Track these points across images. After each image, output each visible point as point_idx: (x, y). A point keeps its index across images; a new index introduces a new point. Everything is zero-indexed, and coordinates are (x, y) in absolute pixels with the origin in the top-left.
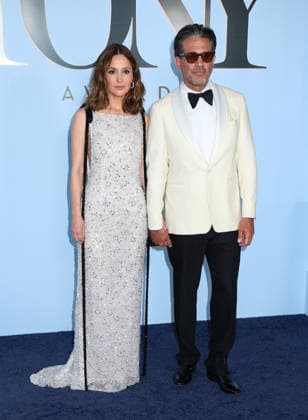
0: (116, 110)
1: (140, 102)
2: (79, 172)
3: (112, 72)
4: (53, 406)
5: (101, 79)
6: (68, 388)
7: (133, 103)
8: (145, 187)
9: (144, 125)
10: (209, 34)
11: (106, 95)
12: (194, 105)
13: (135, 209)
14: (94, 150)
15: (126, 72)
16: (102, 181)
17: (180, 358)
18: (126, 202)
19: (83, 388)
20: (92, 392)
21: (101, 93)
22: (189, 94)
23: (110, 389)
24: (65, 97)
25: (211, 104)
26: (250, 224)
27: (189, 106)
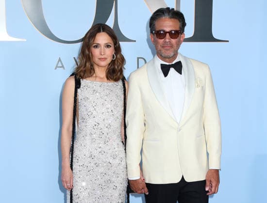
0: (101, 78)
1: (121, 71)
2: (68, 129)
3: (96, 47)
5: (87, 52)
7: (115, 72)
8: (125, 142)
9: (125, 91)
10: (178, 16)
11: (92, 65)
12: (166, 74)
13: (117, 161)
14: (82, 111)
15: (108, 46)
16: (88, 138)
18: (108, 155)
21: (88, 64)
22: (161, 65)
24: (57, 67)
25: (181, 74)
26: (215, 174)
27: (162, 75)
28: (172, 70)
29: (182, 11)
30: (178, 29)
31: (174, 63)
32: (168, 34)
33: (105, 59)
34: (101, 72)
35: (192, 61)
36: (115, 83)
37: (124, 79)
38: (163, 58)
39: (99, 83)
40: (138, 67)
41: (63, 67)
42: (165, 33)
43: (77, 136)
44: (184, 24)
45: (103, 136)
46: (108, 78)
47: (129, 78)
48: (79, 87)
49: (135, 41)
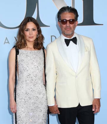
1: (42, 44)
2: (13, 79)
3: (27, 30)
7: (39, 45)
8: (45, 85)
10: (73, 11)
11: (25, 41)
12: (68, 45)
13: (41, 96)
14: (20, 67)
15: (34, 30)
16: (24, 83)
22: (65, 39)
24: (5, 43)
27: (66, 45)
28: (71, 42)
29: (76, 8)
30: (74, 18)
31: (72, 38)
32: (68, 22)
33: (33, 37)
35: (82, 37)
36: (39, 51)
37: (43, 48)
38: (66, 35)
39: (30, 51)
40: (52, 41)
42: (67, 21)
43: (18, 82)
44: (77, 16)
45: (33, 82)
46: (34, 48)
47: (46, 47)
48: (18, 54)
49: (49, 26)
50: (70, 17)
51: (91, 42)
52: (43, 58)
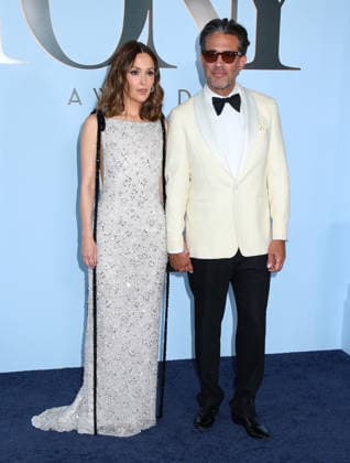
0: (132, 117)
3: (135, 73)
4: (57, 452)
6: (75, 431)
9: (164, 134)
12: (219, 111)
13: (154, 229)
14: (107, 161)
15: (149, 73)
17: (201, 398)
18: (144, 221)
19: (92, 432)
20: (101, 436)
22: (213, 99)
23: (122, 433)
24: (71, 101)
25: (239, 111)
26: (280, 247)
27: (214, 112)
28: (227, 106)
30: (235, 49)
31: (230, 96)
32: (220, 56)
33: (146, 90)
34: (132, 109)
36: (152, 124)
37: (162, 119)
39: (131, 124)
40: (180, 103)
41: (79, 101)
44: (246, 43)
45: (137, 196)
48: (103, 129)
49: (175, 67)
50: (224, 46)
51: (272, 106)
52: (162, 142)
